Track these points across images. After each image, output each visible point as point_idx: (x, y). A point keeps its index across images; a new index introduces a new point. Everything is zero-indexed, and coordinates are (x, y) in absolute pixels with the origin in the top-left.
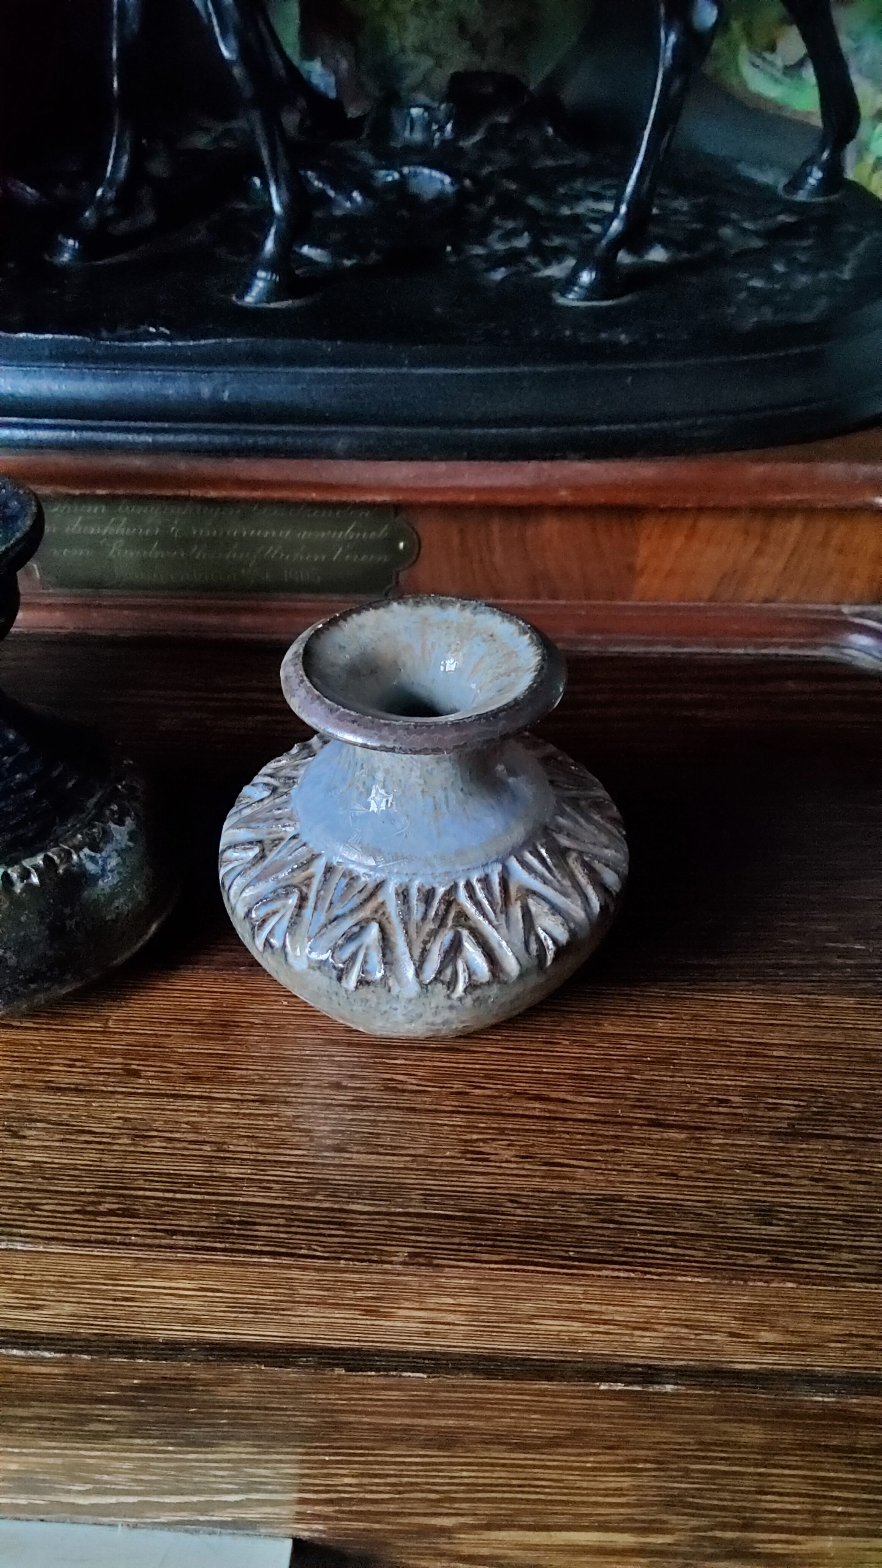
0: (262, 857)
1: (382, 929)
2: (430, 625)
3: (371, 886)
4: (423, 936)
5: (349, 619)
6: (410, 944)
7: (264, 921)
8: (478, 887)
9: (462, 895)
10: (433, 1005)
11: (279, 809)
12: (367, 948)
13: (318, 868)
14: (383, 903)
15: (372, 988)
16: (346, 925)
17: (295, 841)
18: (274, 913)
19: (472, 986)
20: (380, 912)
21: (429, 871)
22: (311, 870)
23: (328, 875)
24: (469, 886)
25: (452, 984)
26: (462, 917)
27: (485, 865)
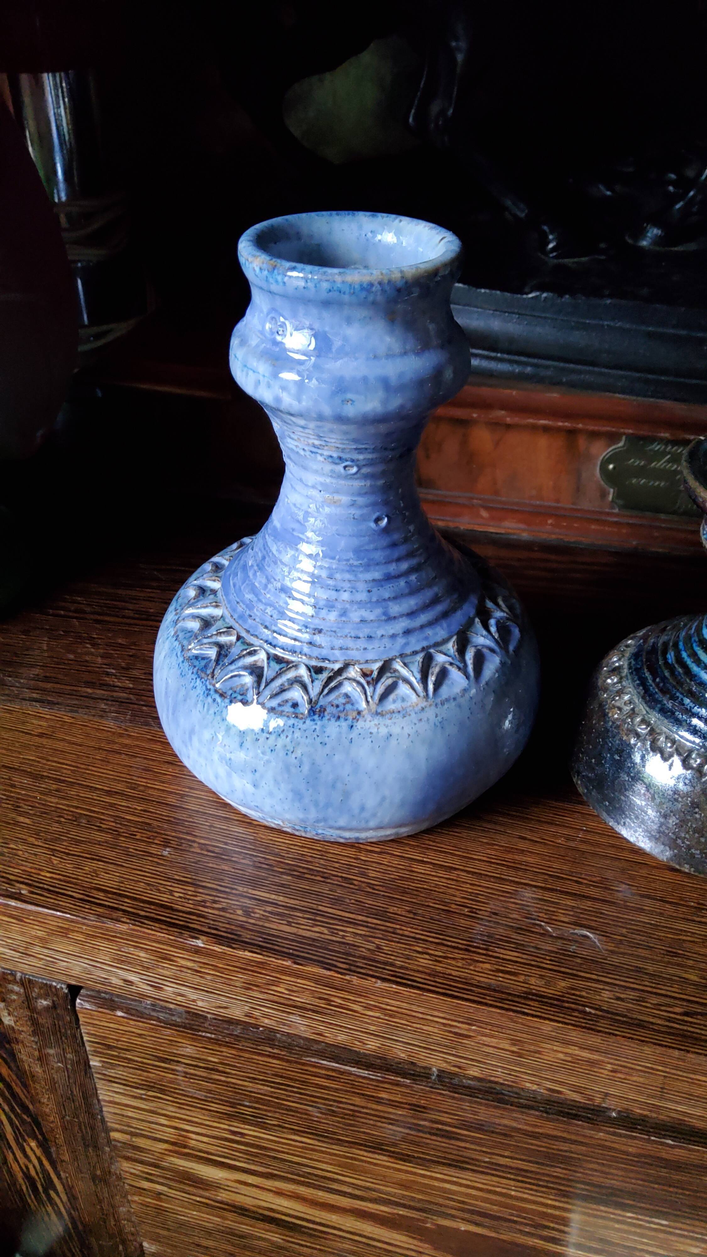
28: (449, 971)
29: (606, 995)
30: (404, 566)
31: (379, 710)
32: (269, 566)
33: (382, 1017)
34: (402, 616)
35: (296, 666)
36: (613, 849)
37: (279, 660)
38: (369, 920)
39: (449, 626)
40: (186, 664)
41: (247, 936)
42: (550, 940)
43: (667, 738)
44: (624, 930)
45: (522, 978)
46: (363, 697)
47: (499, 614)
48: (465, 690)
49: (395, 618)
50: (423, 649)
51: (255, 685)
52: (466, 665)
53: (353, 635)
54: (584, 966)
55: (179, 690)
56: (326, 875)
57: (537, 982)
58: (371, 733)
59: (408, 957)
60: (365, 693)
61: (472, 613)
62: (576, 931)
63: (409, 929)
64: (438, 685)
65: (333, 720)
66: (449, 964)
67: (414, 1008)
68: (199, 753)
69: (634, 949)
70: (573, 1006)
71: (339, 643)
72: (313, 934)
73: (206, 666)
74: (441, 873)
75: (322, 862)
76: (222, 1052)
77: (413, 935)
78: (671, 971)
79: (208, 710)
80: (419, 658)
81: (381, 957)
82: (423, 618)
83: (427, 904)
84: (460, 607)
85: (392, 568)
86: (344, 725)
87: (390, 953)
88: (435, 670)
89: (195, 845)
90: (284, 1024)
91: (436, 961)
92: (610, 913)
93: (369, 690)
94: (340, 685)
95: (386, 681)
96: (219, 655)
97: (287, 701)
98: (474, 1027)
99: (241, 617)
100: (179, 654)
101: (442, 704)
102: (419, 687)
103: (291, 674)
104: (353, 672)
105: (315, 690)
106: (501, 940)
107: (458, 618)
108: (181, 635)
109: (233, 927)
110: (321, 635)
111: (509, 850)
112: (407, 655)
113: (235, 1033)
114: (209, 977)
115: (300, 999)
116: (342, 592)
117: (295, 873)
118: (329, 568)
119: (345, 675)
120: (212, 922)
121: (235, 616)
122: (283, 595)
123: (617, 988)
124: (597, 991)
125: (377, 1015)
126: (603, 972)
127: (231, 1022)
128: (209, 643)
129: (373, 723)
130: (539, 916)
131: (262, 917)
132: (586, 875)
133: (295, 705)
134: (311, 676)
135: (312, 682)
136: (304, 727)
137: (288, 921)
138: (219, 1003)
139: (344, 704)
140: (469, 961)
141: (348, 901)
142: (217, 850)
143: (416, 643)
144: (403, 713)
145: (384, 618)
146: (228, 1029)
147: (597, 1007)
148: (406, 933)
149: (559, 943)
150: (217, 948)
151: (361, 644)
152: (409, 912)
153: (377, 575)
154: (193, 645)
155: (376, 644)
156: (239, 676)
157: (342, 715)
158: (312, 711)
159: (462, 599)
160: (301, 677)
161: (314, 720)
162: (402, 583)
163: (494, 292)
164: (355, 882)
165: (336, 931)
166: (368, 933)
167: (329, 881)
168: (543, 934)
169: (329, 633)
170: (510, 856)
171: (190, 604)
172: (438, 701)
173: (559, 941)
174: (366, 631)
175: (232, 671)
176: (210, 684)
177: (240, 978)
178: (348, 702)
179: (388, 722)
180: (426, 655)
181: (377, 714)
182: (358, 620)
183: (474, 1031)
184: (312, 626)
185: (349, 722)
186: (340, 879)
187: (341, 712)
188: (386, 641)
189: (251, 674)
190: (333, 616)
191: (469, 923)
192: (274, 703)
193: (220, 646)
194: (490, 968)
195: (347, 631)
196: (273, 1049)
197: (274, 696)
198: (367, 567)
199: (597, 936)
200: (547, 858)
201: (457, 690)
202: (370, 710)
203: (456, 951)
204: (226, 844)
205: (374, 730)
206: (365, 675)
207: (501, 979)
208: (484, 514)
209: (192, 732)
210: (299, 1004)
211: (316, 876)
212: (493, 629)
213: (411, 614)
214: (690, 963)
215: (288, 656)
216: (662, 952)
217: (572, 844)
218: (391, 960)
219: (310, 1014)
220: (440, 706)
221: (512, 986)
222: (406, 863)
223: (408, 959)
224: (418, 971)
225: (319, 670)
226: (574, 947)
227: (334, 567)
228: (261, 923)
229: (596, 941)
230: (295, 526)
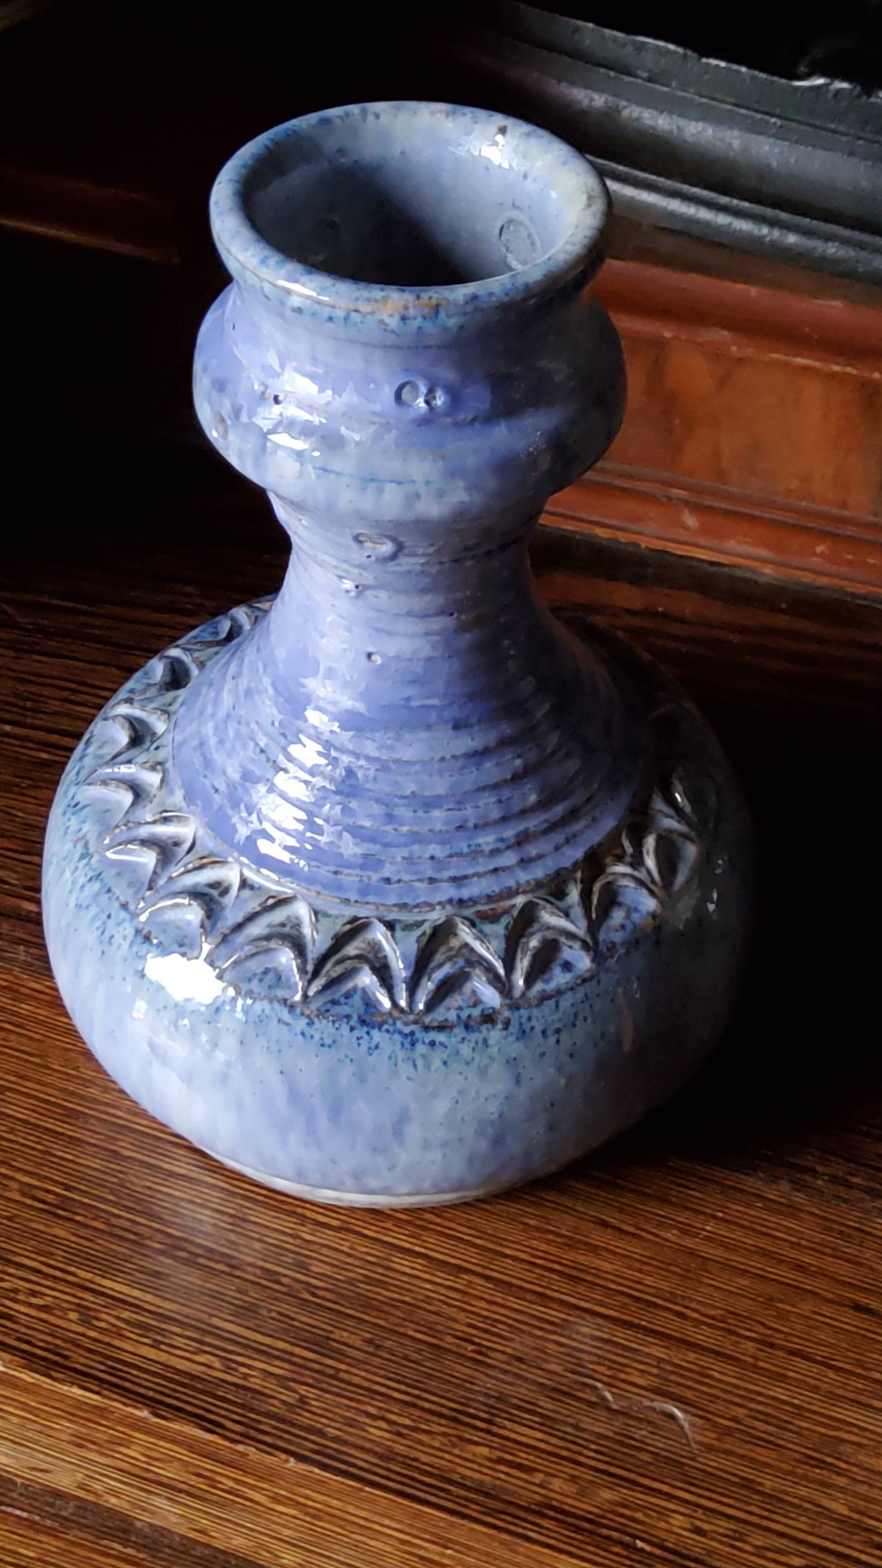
28: (414, 1454)
29: (678, 1521)
33: (301, 1516)
36: (763, 1260)
38: (297, 1350)
41: (79, 1359)
42: (603, 1414)
44: (740, 1412)
45: (538, 1478)
54: (652, 1468)
56: (234, 1262)
57: (565, 1487)
59: (350, 1423)
62: (655, 1404)
63: (363, 1374)
66: (420, 1442)
67: (351, 1509)
69: (749, 1446)
70: (615, 1534)
72: (195, 1366)
74: (440, 1277)
75: (233, 1237)
76: (40, 1542)
77: (366, 1384)
78: (803, 1492)
81: (304, 1419)
83: (402, 1330)
87: (320, 1412)
89: (14, 1185)
90: (144, 1509)
91: (399, 1434)
92: (725, 1378)
98: (449, 1552)
106: (518, 1408)
109: (58, 1342)
111: (572, 1244)
113: (64, 1513)
114: (15, 1420)
115: (168, 1473)
117: (182, 1254)
120: (23, 1330)
123: (700, 1511)
124: (664, 1514)
125: (293, 1512)
126: (683, 1482)
127: (58, 1494)
130: (595, 1371)
131: (110, 1327)
132: (699, 1302)
137: (155, 1340)
138: (34, 1463)
140: (453, 1439)
141: (265, 1313)
142: (50, 1198)
146: (52, 1505)
147: (656, 1540)
148: (356, 1380)
149: (619, 1423)
150: (27, 1377)
152: (370, 1342)
163: (735, 67)
164: (284, 1280)
165: (234, 1365)
166: (289, 1375)
167: (238, 1273)
168: (595, 1404)
170: (572, 1255)
173: (620, 1418)
177: (66, 1427)
183: (450, 1557)
186: (258, 1272)
191: (468, 1371)
194: (489, 1455)
196: (126, 1547)
199: (689, 1417)
200: (638, 1265)
203: (435, 1419)
204: (68, 1188)
207: (502, 1476)
208: (691, 521)
210: (165, 1480)
211: (217, 1262)
214: (842, 1481)
216: (797, 1456)
217: (689, 1242)
218: (319, 1426)
219: (183, 1498)
221: (516, 1489)
222: (378, 1251)
223: (350, 1426)
224: (363, 1449)
226: (644, 1433)
228: (107, 1339)
229: (686, 1425)
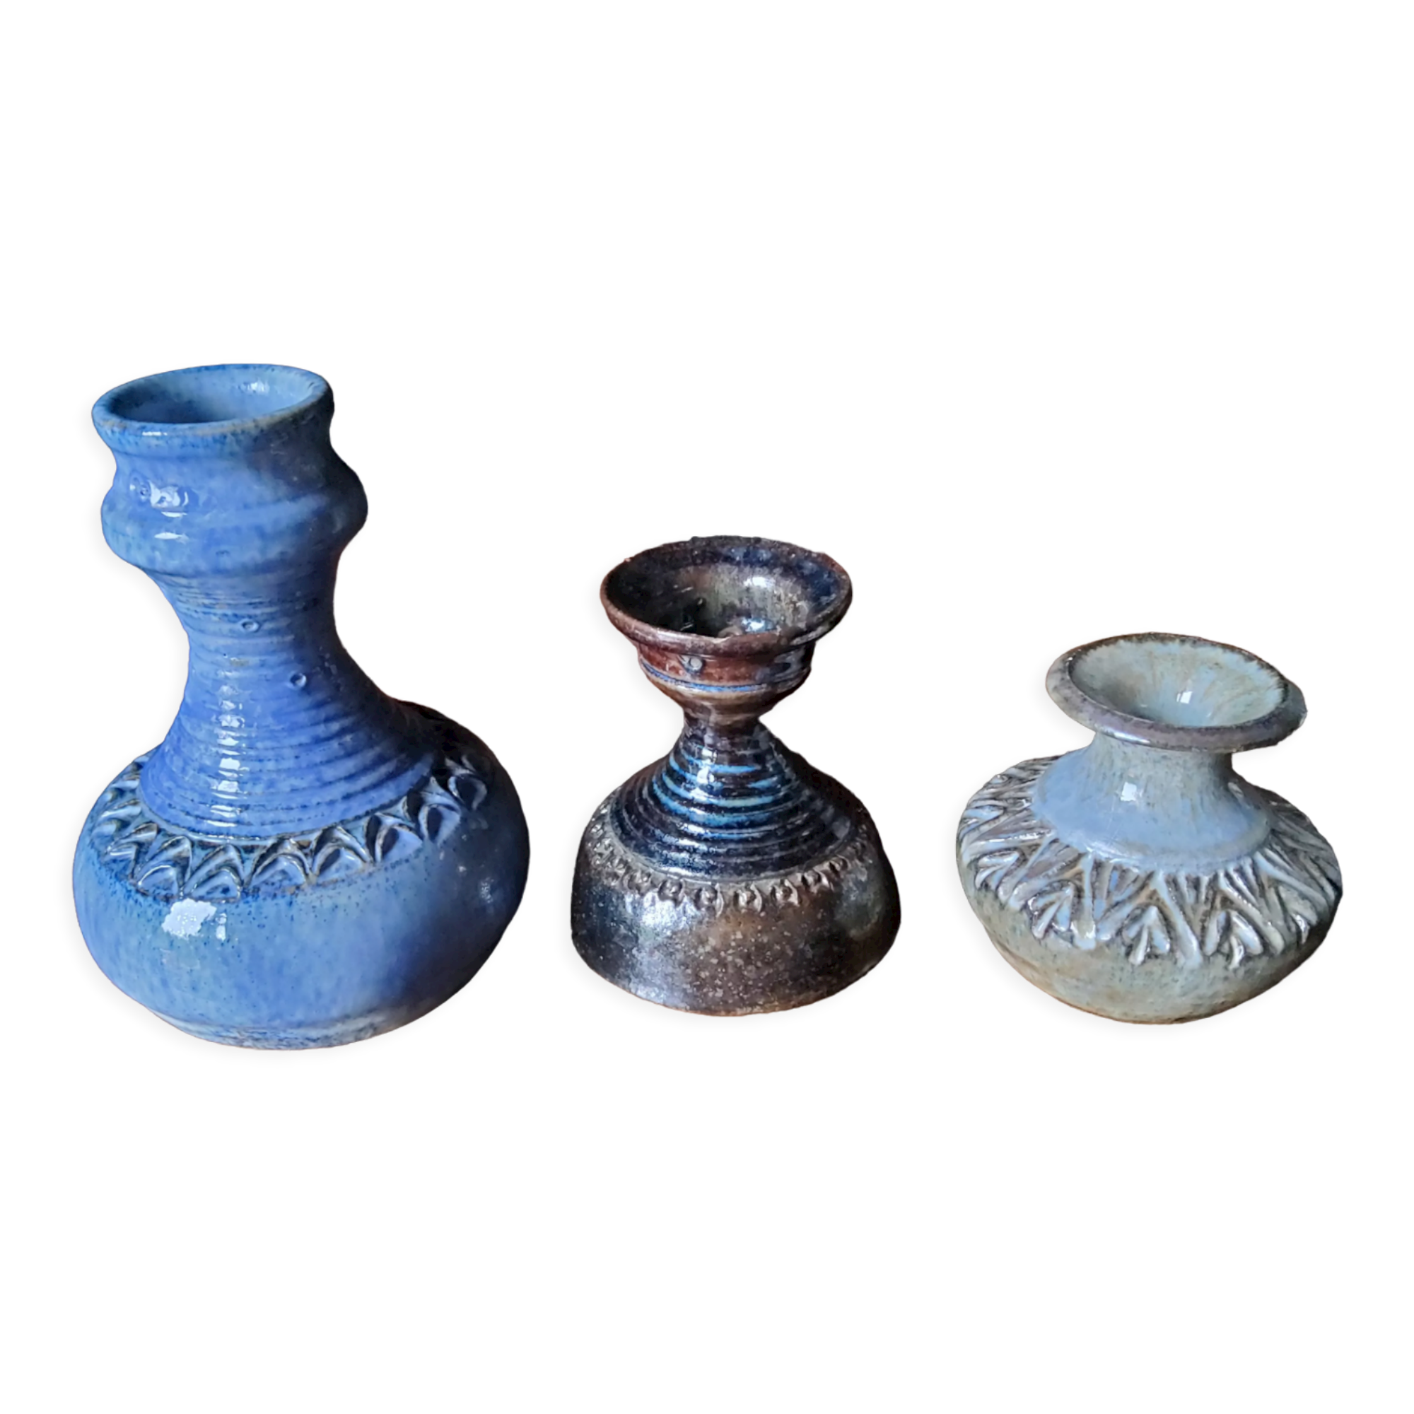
0: (1023, 860)
1: (1161, 911)
2: (1156, 658)
3: (1143, 876)
4: (1199, 916)
5: (1089, 653)
6: (1189, 922)
7: (1043, 911)
8: (1235, 876)
9: (1223, 883)
10: (1211, 976)
11: (1026, 821)
12: (1149, 928)
13: (1086, 865)
14: (1154, 892)
15: (1159, 961)
16: (1127, 909)
17: (1055, 845)
18: (1052, 904)
19: (1248, 958)
20: (1155, 898)
21: (1195, 862)
22: (1079, 867)
23: (1099, 869)
24: (1228, 876)
25: (1229, 956)
26: (1227, 902)
27: (1239, 858)
30: (335, 727)
31: (321, 881)
32: (184, 746)
34: (339, 780)
35: (225, 850)
37: (204, 845)
39: (398, 787)
40: (104, 870)
43: (643, 872)
46: (300, 869)
47: (460, 772)
48: (419, 851)
49: (330, 783)
50: (367, 813)
51: (180, 876)
52: (418, 825)
53: (285, 806)
55: (98, 900)
58: (314, 907)
60: (303, 866)
61: (426, 772)
64: (386, 849)
65: (269, 900)
68: (129, 967)
71: (271, 816)
73: (125, 868)
79: (131, 914)
80: (364, 822)
82: (365, 781)
84: (411, 766)
85: (321, 730)
86: (282, 902)
88: (383, 833)
93: (307, 862)
94: (275, 862)
95: (328, 850)
96: (138, 853)
97: (216, 888)
99: (160, 808)
100: (96, 861)
101: (393, 866)
102: (364, 852)
103: (219, 860)
104: (289, 847)
105: (246, 871)
107: (409, 778)
108: (97, 842)
110: (250, 811)
112: (349, 822)
116: (265, 762)
118: (249, 738)
119: (281, 851)
121: (154, 809)
122: (203, 776)
128: (128, 843)
129: (314, 896)
133: (226, 890)
134: (241, 857)
135: (243, 862)
136: (238, 911)
139: (281, 881)
143: (359, 807)
144: (349, 881)
145: (318, 784)
151: (295, 814)
153: (304, 738)
154: (109, 848)
155: (312, 813)
156: (162, 870)
157: (279, 893)
158: (245, 893)
159: (415, 759)
160: (231, 860)
161: (247, 902)
162: (335, 744)
169: (257, 809)
171: (106, 808)
172: (388, 864)
174: (298, 800)
175: (153, 867)
176: (131, 884)
178: (285, 879)
179: (331, 893)
180: (371, 819)
181: (318, 885)
182: (288, 789)
184: (238, 804)
185: (288, 898)
187: (276, 889)
188: (323, 808)
189: (174, 865)
190: (259, 789)
192: (202, 891)
193: (140, 844)
195: (276, 804)
197: (201, 884)
198: (293, 729)
201: (410, 851)
202: (309, 884)
205: (317, 904)
206: (301, 847)
209: (118, 943)
212: (452, 786)
213: (350, 777)
215: (212, 839)
220: (390, 869)
225: (250, 850)
227: (253, 735)
230: (207, 697)
